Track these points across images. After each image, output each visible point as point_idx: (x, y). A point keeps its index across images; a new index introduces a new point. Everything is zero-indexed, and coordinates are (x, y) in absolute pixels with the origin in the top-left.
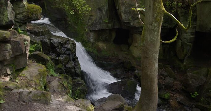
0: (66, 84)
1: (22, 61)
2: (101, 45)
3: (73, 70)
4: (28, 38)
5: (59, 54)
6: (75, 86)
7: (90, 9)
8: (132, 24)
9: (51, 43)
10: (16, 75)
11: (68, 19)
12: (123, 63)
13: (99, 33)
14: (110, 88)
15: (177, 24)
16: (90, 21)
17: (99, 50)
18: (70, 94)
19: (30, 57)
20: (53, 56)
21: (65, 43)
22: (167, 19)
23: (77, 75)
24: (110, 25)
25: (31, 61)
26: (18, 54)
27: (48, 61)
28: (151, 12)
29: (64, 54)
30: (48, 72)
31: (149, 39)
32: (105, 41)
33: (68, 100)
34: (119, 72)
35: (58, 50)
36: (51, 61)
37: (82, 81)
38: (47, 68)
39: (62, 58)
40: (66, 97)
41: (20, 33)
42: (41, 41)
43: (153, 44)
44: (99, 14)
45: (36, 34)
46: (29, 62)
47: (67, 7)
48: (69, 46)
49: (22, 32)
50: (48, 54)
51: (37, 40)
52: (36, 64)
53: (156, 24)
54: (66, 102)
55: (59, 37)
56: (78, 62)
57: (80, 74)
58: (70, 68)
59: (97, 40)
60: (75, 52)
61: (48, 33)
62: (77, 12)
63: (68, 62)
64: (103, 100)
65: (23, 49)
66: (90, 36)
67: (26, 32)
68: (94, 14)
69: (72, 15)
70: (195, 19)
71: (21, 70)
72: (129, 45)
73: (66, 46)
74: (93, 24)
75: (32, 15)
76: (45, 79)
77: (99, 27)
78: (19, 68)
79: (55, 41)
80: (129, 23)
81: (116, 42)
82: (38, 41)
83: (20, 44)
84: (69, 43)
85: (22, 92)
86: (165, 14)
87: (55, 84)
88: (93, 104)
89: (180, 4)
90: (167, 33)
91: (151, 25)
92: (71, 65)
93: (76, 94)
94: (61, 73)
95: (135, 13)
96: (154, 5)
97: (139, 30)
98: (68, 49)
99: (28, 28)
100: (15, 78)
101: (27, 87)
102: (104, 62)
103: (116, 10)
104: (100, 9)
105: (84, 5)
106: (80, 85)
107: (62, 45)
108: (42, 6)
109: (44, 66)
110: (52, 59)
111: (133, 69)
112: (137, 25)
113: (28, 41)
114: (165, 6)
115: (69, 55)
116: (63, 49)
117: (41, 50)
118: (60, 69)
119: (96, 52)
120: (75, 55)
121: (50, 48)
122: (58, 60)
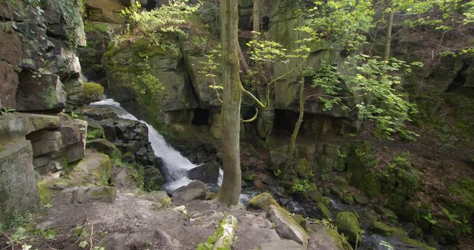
0: (136, 175)
1: (77, 152)
2: (178, 127)
3: (145, 158)
4: (85, 123)
6: (147, 176)
7: (163, 88)
8: (211, 103)
9: (117, 128)
10: (67, 169)
11: (138, 99)
12: (204, 145)
13: (176, 114)
14: (191, 174)
15: (257, 103)
16: (164, 101)
17: (176, 133)
18: (141, 187)
19: (88, 146)
20: (120, 142)
21: (135, 127)
22: (246, 97)
23: (150, 163)
24: (187, 104)
25: (90, 151)
26: (72, 143)
27: (113, 149)
28: (229, 90)
29: (134, 139)
30: (113, 163)
31: (228, 118)
32: (183, 122)
33: (140, 194)
34: (199, 155)
35: (126, 135)
36: (117, 149)
37: (157, 170)
38: (111, 157)
39: (131, 144)
40: (137, 190)
41: (74, 117)
42: (103, 126)
43: (233, 123)
44: (174, 93)
45: (97, 118)
46: (87, 152)
47: (136, 87)
48: (139, 130)
49: (76, 116)
50: (113, 140)
51: (97, 124)
52: (97, 154)
53: (235, 103)
54: (136, 197)
55: (127, 120)
56: (151, 148)
57: (153, 161)
58: (141, 156)
59: (173, 122)
60: (147, 137)
61: (113, 116)
62: (148, 92)
63: (139, 148)
64: (183, 189)
65: (79, 137)
66: (164, 117)
67: (81, 116)
68: (168, 93)
69: (142, 95)
70: (273, 97)
71: (76, 163)
72: (209, 126)
73: (136, 130)
74: (168, 104)
75: (91, 95)
76: (109, 172)
77: (175, 107)
78: (73, 161)
79: (121, 125)
80: (207, 102)
81: (195, 122)
82: (99, 126)
83: (73, 131)
84: (139, 127)
85: (77, 190)
86: (244, 92)
87: (122, 176)
88: (170, 195)
89: (259, 82)
90: (248, 111)
91: (230, 104)
92: (141, 152)
93: (150, 186)
94: (130, 162)
95: (213, 93)
96: (232, 83)
97: (218, 109)
98: (138, 134)
99: (85, 111)
100: (67, 173)
101: (84, 184)
102: (182, 146)
103: (193, 88)
104: (175, 88)
105: (157, 83)
106: (153, 174)
107: (130, 129)
108: (105, 85)
109: (107, 156)
110: (118, 147)
111: (214, 151)
112: (216, 104)
113: (84, 127)
114: (243, 84)
115: (139, 140)
116: (132, 134)
117: (104, 136)
118: (129, 157)
119: (172, 135)
120: (147, 140)
121: (115, 133)
122: (125, 148)
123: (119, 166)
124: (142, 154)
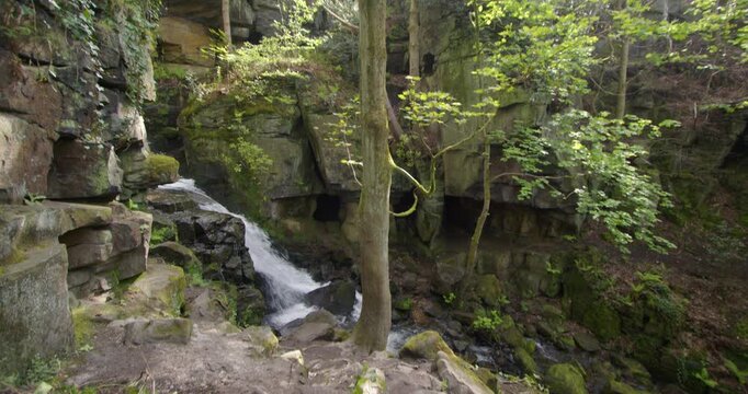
0: (224, 300)
1: (134, 262)
2: (292, 224)
3: (239, 273)
4: (149, 217)
5: (211, 245)
6: (242, 302)
7: (270, 162)
8: (343, 186)
9: (196, 225)
10: (120, 290)
11: (231, 180)
12: (331, 253)
13: (289, 204)
14: (310, 299)
15: (415, 186)
16: (271, 183)
17: (288, 233)
18: (232, 319)
19: (152, 253)
20: (201, 248)
21: (224, 224)
22: (398, 177)
23: (246, 280)
24: (307, 189)
25: (154, 260)
26: (128, 249)
27: (190, 258)
28: (372, 167)
29: (222, 243)
30: (190, 279)
31: (371, 211)
32: (299, 216)
33: (229, 330)
34: (324, 269)
35: (210, 236)
36: (195, 258)
37: (257, 292)
38: (186, 271)
39: (218, 250)
40: (225, 324)
41: (133, 209)
42: (177, 222)
43: (378, 219)
44: (286, 171)
45: (167, 209)
46: (149, 262)
47: (227, 160)
48: (231, 229)
49: (136, 206)
50: (189, 244)
51: (167, 219)
52: (165, 265)
53: (379, 186)
54: (224, 335)
55: (213, 213)
56: (249, 257)
57: (252, 278)
58: (233, 269)
59: (284, 215)
60: (243, 239)
61: (192, 206)
62: (246, 169)
63: (230, 257)
64: (297, 324)
65: (138, 239)
66: (270, 208)
67: (143, 206)
68: (277, 170)
69: (237, 174)
70: (441, 177)
71: (132, 279)
72: (341, 222)
73: (226, 229)
74: (276, 187)
75: (159, 174)
76: (182, 295)
77: (286, 193)
78: (127, 276)
79: (204, 220)
80: (338, 185)
81: (319, 216)
82: (170, 222)
83: (131, 230)
84: (231, 224)
85: (133, 324)
86: (395, 170)
87: (202, 301)
88: (277, 333)
89: (419, 154)
90: (402, 198)
91: (374, 188)
92: (234, 263)
93: (246, 318)
94: (216, 279)
95: (347, 171)
96: (376, 156)
97: (354, 195)
98: (229, 235)
99: (150, 198)
100: (118, 296)
101: (143, 313)
102: (298, 254)
103: (316, 163)
104: (289, 163)
105: (260, 156)
106: (251, 299)
107: (217, 226)
108: (181, 158)
109: (180, 269)
110: (197, 255)
111: (348, 263)
112: (352, 189)
113: (147, 223)
114: (395, 157)
115: (231, 244)
116: (220, 235)
117: (177, 238)
118: (214, 271)
119: (281, 237)
120: (243, 245)
121: (194, 234)
122: (209, 256)
123: (198, 286)
124: (234, 266)
